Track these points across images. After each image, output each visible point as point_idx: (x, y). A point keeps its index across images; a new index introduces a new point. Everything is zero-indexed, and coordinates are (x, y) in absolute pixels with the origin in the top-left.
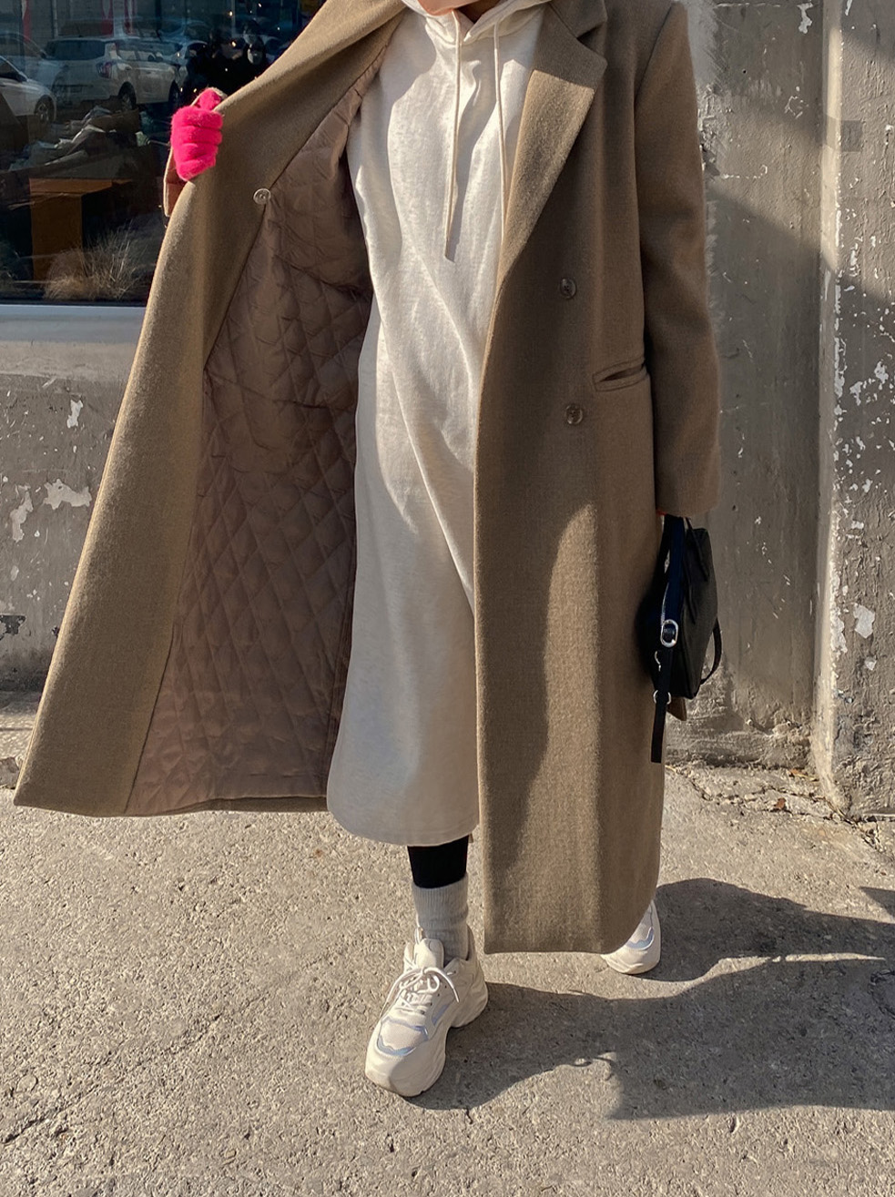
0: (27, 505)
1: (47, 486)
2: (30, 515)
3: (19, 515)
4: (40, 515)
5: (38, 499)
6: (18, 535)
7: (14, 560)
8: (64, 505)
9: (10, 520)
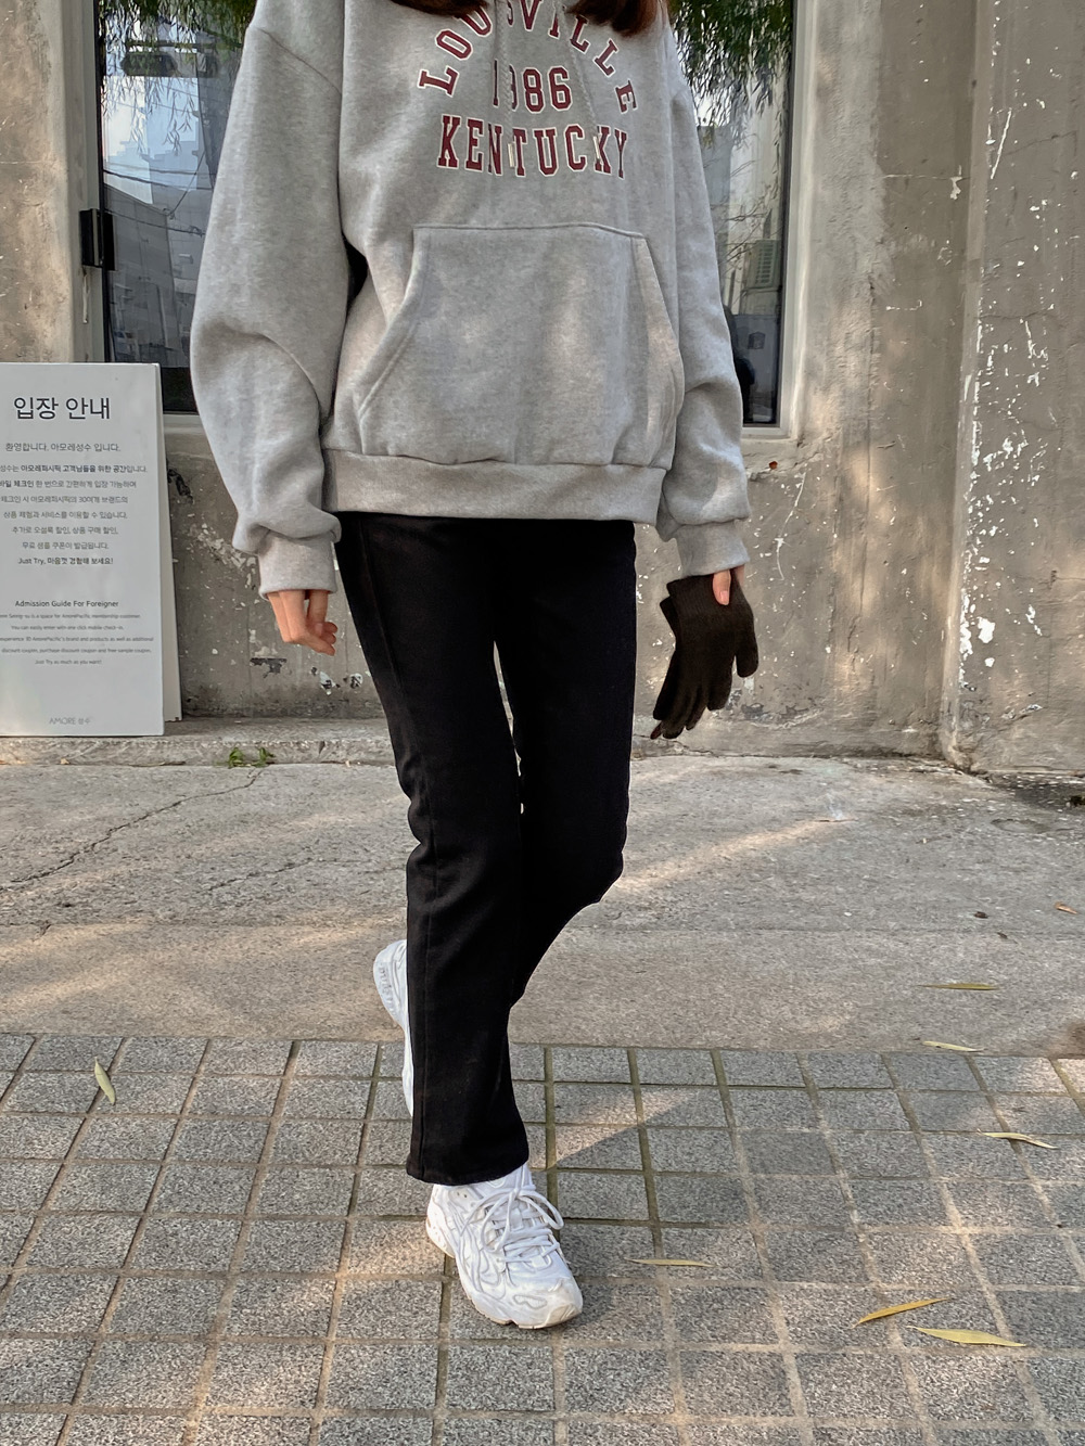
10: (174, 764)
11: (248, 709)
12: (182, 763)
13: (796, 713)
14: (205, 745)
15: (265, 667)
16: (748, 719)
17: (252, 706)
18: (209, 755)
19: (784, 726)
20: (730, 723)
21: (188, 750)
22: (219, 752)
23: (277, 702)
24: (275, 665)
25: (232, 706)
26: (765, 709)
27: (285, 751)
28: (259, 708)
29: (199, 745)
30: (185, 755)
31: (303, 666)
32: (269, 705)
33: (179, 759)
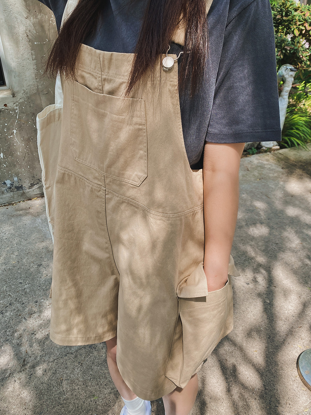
13: (34, 185)
16: (18, 190)
19: (31, 190)
20: (12, 193)
26: (23, 186)
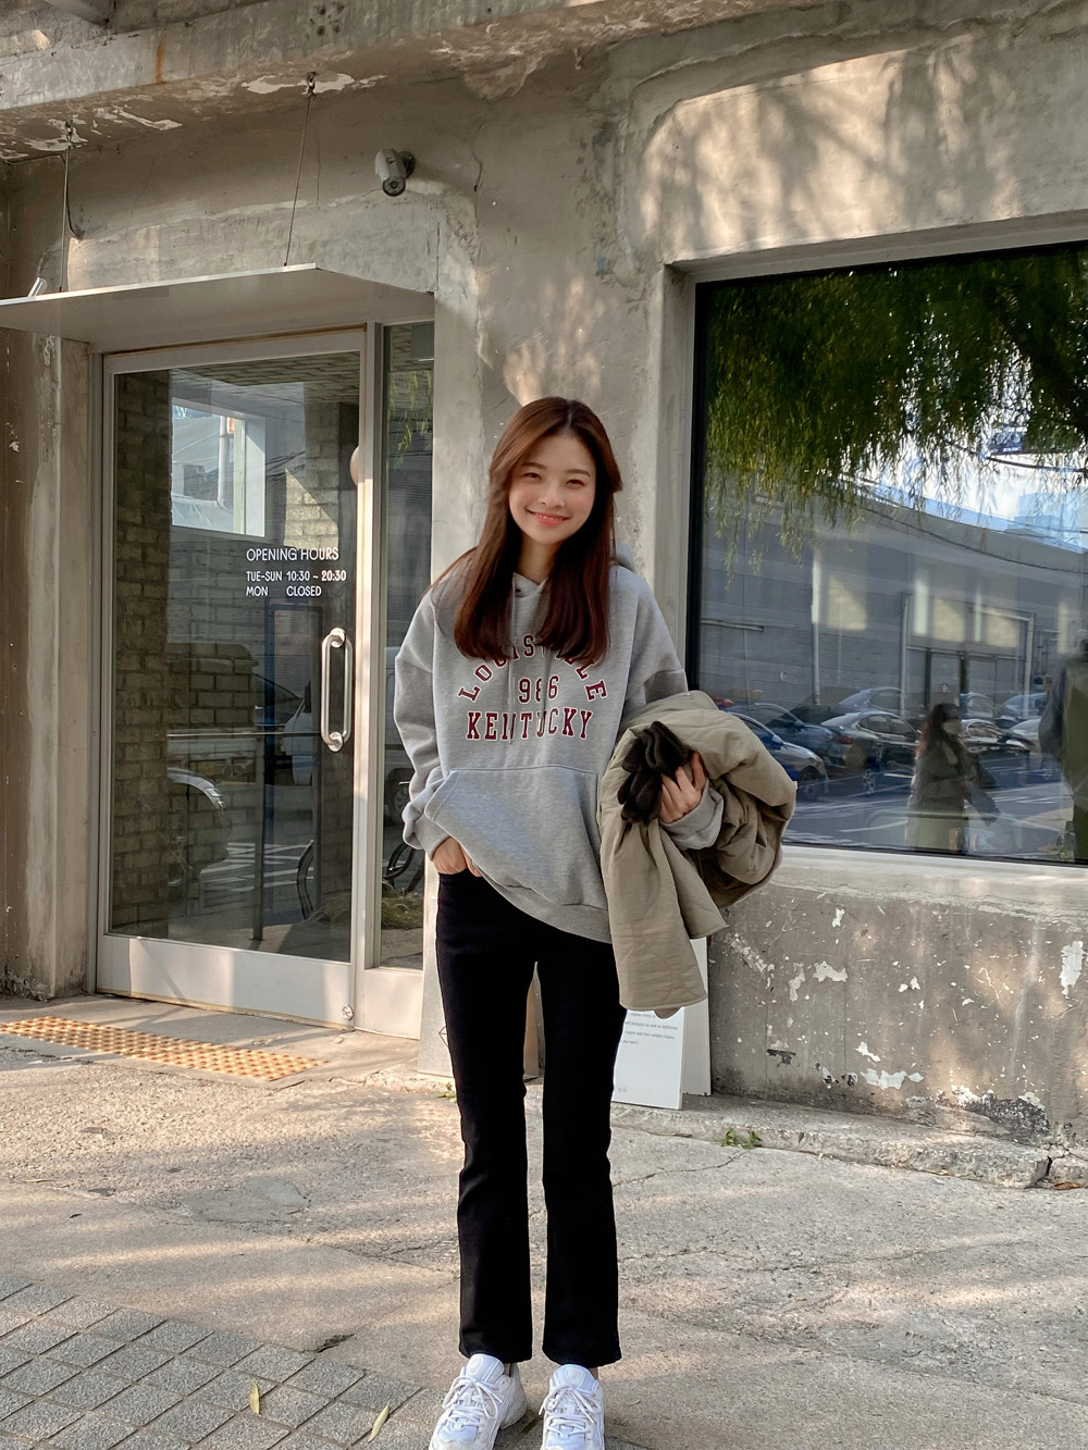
0: (801, 977)
1: (816, 964)
2: (802, 983)
3: (796, 983)
4: (811, 984)
5: (809, 973)
6: (794, 997)
7: (790, 1014)
8: (827, 979)
9: (788, 986)
10: (682, 1136)
11: (763, 1092)
12: (689, 1136)
14: (707, 1123)
15: (778, 1058)
17: (767, 1090)
18: (711, 1132)
21: (695, 1126)
22: (718, 1130)
23: (786, 1089)
24: (786, 1057)
25: (751, 1088)
27: (771, 1137)
28: (772, 1093)
29: (703, 1122)
30: (692, 1129)
31: (809, 1062)
32: (780, 1092)
33: (688, 1132)
